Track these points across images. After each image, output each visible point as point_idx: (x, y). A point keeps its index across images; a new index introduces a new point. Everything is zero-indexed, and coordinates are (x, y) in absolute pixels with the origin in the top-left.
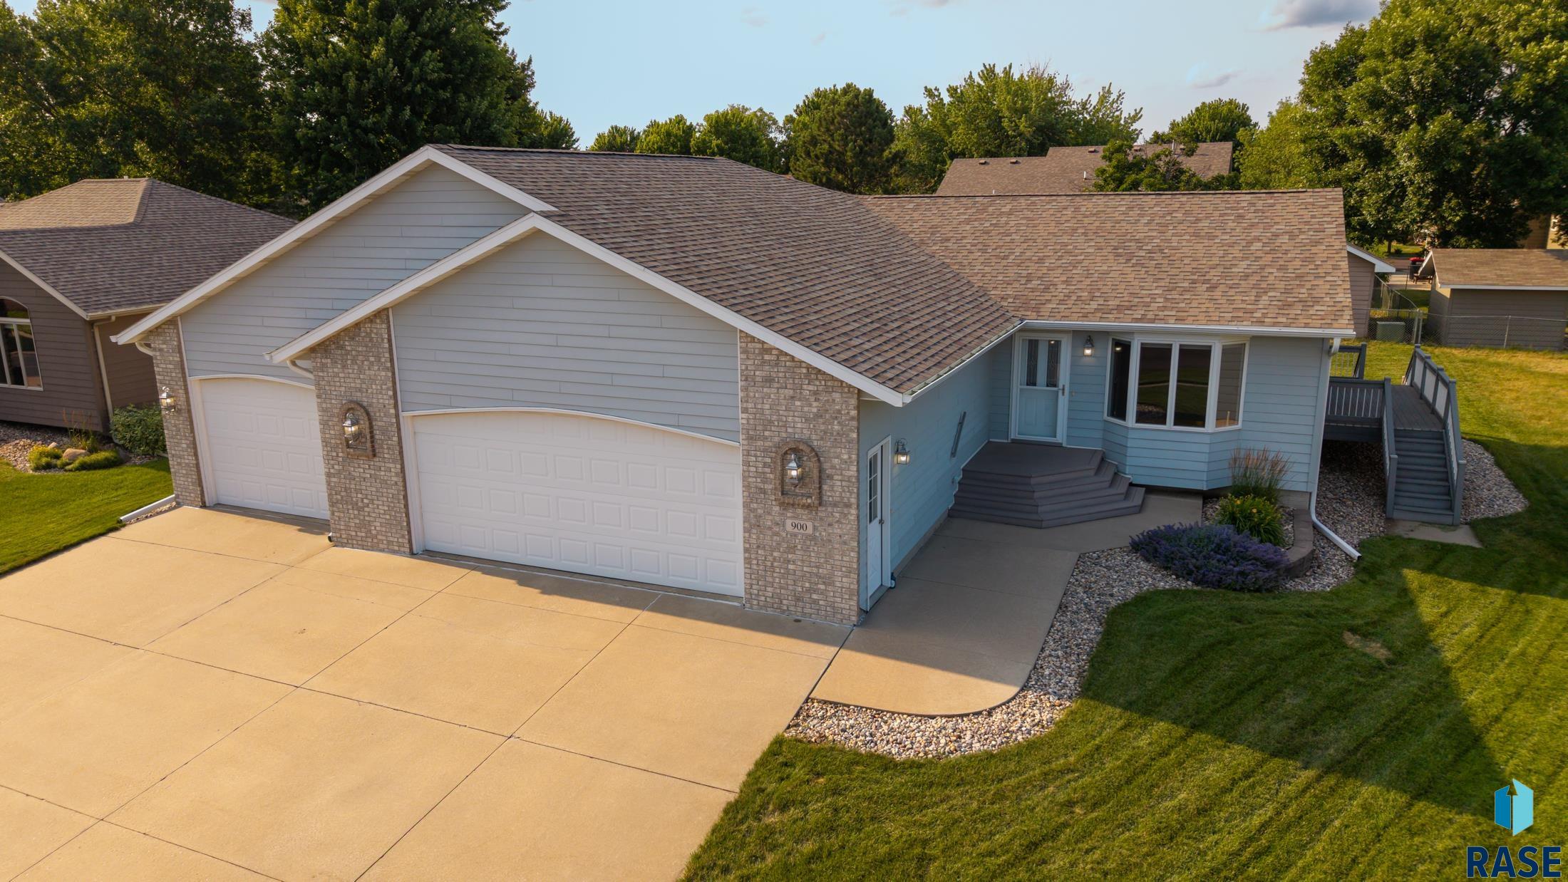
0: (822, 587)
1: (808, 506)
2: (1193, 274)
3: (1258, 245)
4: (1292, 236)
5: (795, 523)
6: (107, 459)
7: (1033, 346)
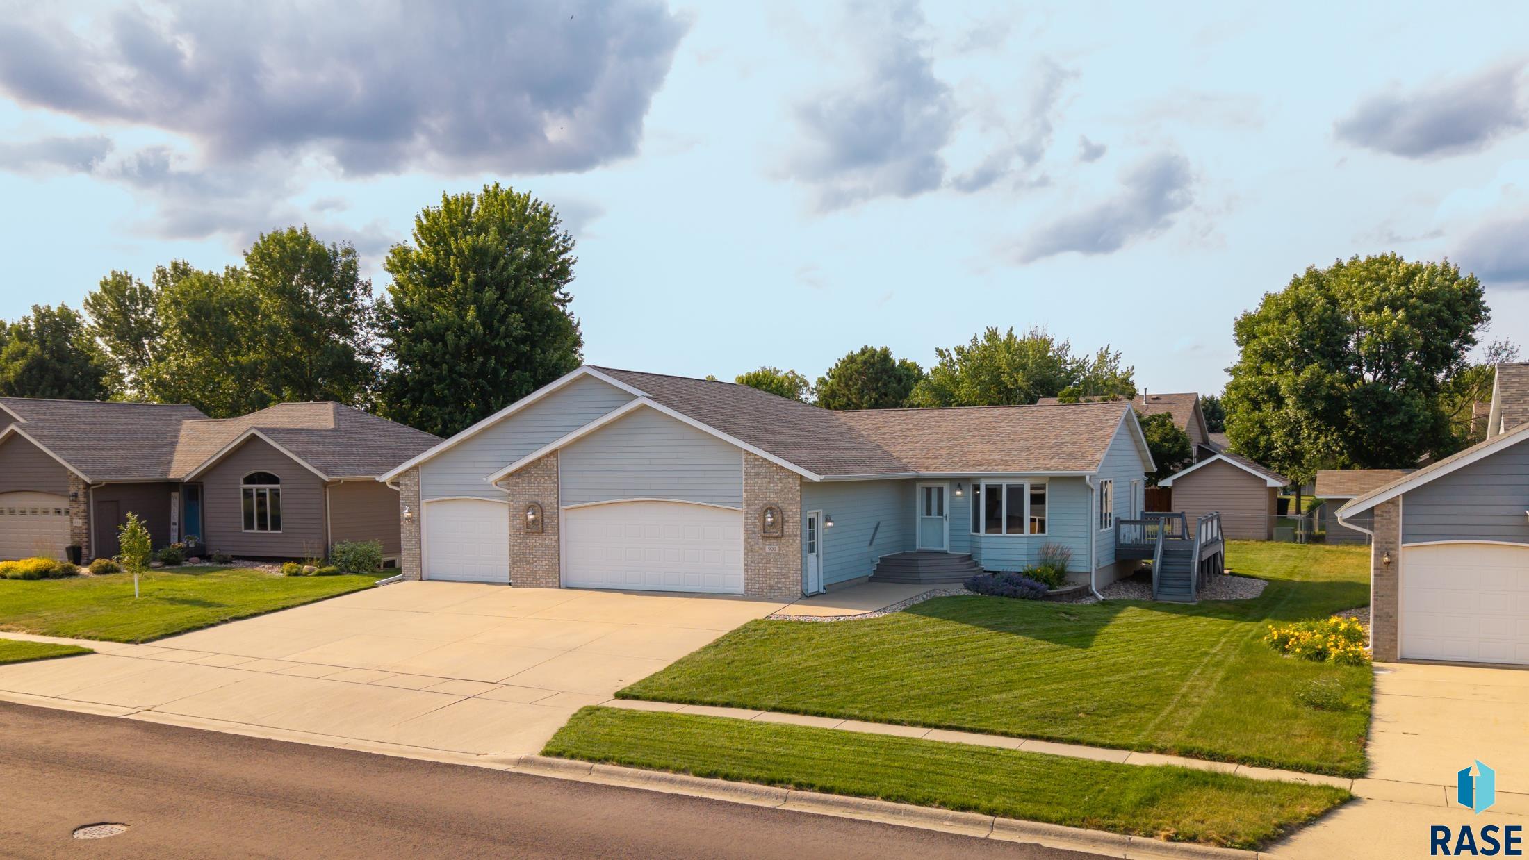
0: (783, 580)
1: (777, 537)
2: (1022, 447)
3: (1066, 432)
4: (1088, 426)
5: (772, 548)
6: (333, 571)
7: (929, 490)
